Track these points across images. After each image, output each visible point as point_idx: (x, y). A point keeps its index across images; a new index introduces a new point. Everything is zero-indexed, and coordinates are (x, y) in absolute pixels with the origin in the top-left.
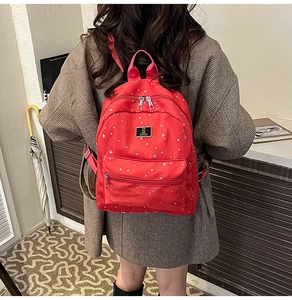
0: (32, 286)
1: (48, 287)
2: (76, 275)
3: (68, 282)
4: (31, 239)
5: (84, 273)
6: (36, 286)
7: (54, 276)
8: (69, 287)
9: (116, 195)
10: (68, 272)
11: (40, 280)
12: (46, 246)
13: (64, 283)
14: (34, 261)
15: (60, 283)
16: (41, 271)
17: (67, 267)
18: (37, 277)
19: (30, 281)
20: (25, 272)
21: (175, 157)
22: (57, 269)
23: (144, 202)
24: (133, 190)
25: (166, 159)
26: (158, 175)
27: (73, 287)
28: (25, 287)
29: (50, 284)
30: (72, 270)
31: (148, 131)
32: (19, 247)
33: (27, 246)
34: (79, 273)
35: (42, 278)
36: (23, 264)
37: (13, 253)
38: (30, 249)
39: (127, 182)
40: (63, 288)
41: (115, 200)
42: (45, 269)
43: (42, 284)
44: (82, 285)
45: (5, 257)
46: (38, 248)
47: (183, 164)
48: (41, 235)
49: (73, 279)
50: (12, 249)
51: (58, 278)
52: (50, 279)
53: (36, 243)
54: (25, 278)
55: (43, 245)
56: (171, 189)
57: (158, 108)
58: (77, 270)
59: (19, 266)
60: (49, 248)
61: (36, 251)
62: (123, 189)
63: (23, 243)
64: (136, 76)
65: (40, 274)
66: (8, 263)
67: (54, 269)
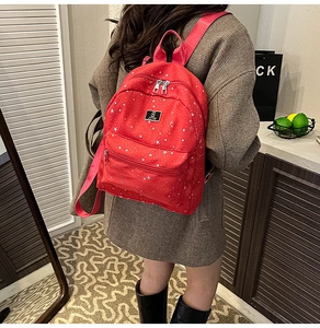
0: (79, 273)
1: (93, 277)
2: (123, 273)
3: (114, 277)
4: (89, 229)
5: (132, 273)
6: (82, 273)
7: (102, 268)
8: (114, 282)
9: (112, 174)
10: (116, 268)
11: (88, 269)
12: (103, 238)
13: (110, 279)
14: (87, 250)
15: (106, 276)
16: (91, 260)
17: (117, 263)
18: (86, 265)
19: (78, 267)
20: (75, 258)
21: (178, 148)
22: (107, 263)
23: (137, 187)
24: (128, 172)
25: (168, 148)
26: (155, 162)
27: (117, 284)
28: (72, 272)
29: (95, 275)
30: (121, 267)
31: (158, 115)
32: (77, 234)
33: (84, 234)
34: (127, 272)
35: (90, 268)
36: (76, 250)
37: (70, 238)
38: (86, 238)
39: (125, 162)
40: (108, 282)
41: (111, 179)
42: (95, 259)
43: (88, 273)
44: (127, 284)
45: (61, 240)
46: (94, 239)
47: (184, 156)
48: (100, 227)
49: (119, 276)
50: (70, 234)
51: (105, 272)
52: (97, 270)
53: (94, 234)
54: (74, 263)
55: (100, 236)
56: (167, 180)
57: (174, 95)
58: (126, 268)
59: (71, 252)
60: (104, 241)
61: (91, 241)
62: (119, 169)
63: (81, 230)
64: (162, 58)
65: (89, 263)
66: (63, 246)
67: (103, 262)
